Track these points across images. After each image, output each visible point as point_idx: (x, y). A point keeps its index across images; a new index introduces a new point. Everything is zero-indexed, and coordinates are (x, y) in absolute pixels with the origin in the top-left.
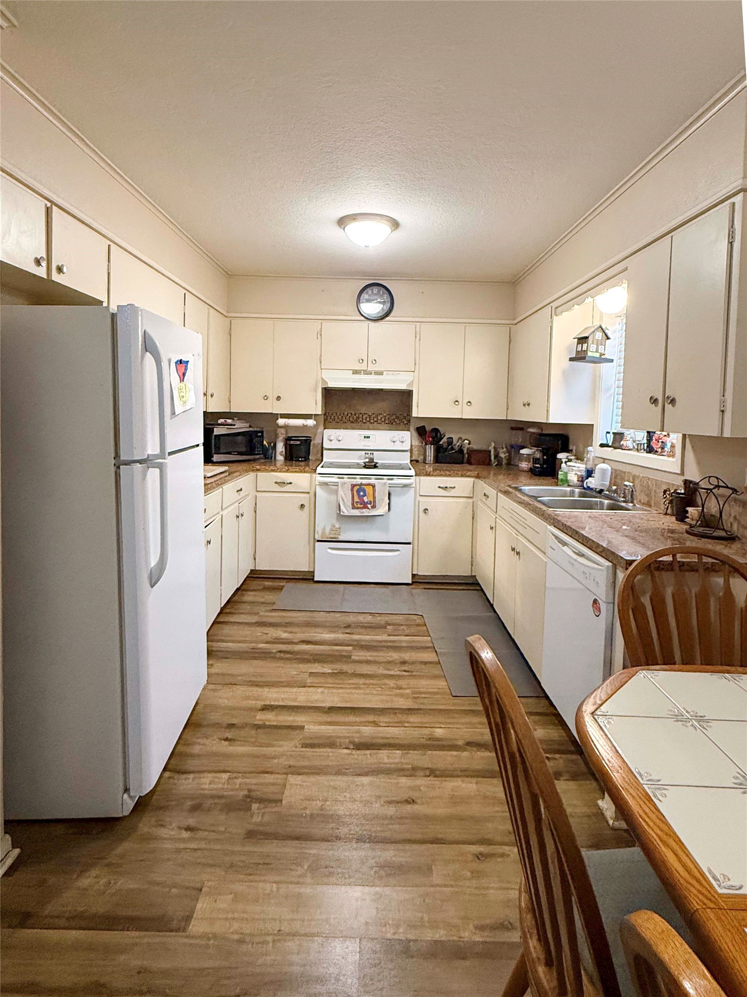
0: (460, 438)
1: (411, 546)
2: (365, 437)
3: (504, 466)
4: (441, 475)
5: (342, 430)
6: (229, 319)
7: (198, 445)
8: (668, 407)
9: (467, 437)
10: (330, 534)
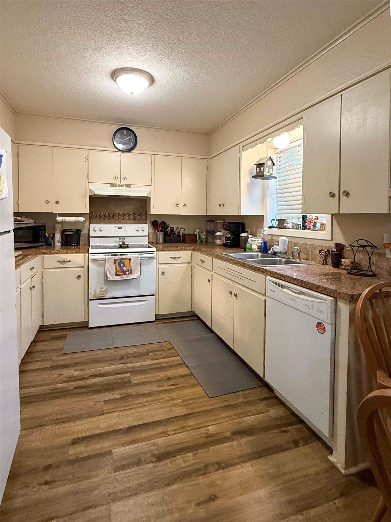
0: (178, 228)
1: (155, 296)
2: (118, 228)
3: (204, 243)
4: (172, 250)
5: (102, 224)
6: (16, 145)
7: (9, 232)
8: (343, 198)
9: (182, 227)
10: (100, 294)
